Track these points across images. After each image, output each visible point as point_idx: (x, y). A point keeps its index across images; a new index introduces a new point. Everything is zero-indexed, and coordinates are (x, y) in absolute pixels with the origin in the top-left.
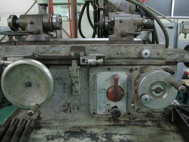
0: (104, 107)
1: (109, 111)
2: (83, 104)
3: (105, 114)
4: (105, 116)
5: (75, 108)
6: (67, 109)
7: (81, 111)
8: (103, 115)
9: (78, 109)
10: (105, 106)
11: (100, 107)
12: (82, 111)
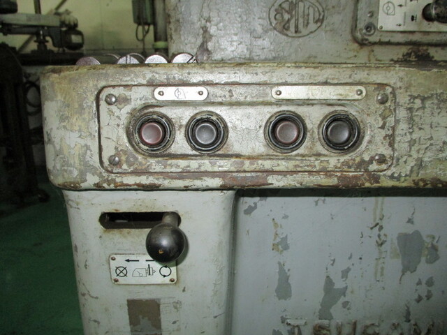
0: (401, 6)
1: (413, 18)
2: (333, 7)
3: (401, 29)
4: (400, 35)
5: (311, 17)
6: (289, 20)
7: (328, 28)
8: (394, 34)
9: (320, 21)
10: (403, 4)
11: (390, 5)
12: (331, 31)
